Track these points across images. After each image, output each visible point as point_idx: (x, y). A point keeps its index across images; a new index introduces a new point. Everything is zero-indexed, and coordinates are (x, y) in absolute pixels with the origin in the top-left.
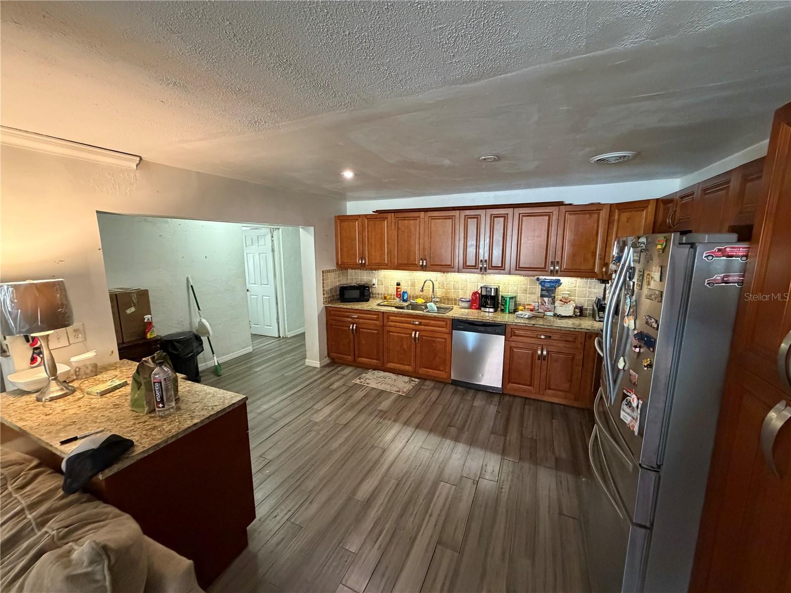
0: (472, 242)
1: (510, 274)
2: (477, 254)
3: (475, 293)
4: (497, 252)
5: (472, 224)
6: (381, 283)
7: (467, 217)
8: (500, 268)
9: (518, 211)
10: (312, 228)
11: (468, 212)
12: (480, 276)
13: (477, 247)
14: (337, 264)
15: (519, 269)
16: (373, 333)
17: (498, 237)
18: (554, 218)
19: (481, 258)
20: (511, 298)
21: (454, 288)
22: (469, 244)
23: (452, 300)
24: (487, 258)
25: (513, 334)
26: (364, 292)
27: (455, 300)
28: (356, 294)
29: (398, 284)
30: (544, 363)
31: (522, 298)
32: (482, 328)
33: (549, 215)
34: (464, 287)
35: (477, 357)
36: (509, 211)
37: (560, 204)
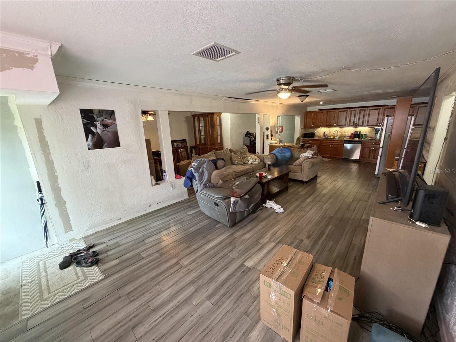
0: (352, 118)
1: (365, 127)
2: (354, 121)
3: (352, 134)
4: (361, 121)
5: (353, 113)
6: (318, 132)
7: (351, 111)
8: (362, 126)
9: (369, 108)
10: (300, 116)
11: (352, 109)
12: (354, 128)
13: (354, 119)
14: (304, 126)
15: (368, 125)
17: (362, 116)
18: (381, 110)
19: (355, 122)
20: (365, 135)
22: (351, 119)
24: (357, 122)
25: (364, 144)
26: (313, 135)
27: (345, 136)
28: (310, 136)
29: (324, 132)
30: (373, 151)
31: (368, 134)
32: (354, 143)
33: (379, 109)
34: (348, 132)
35: (351, 151)
36: (366, 108)
37: (384, 106)
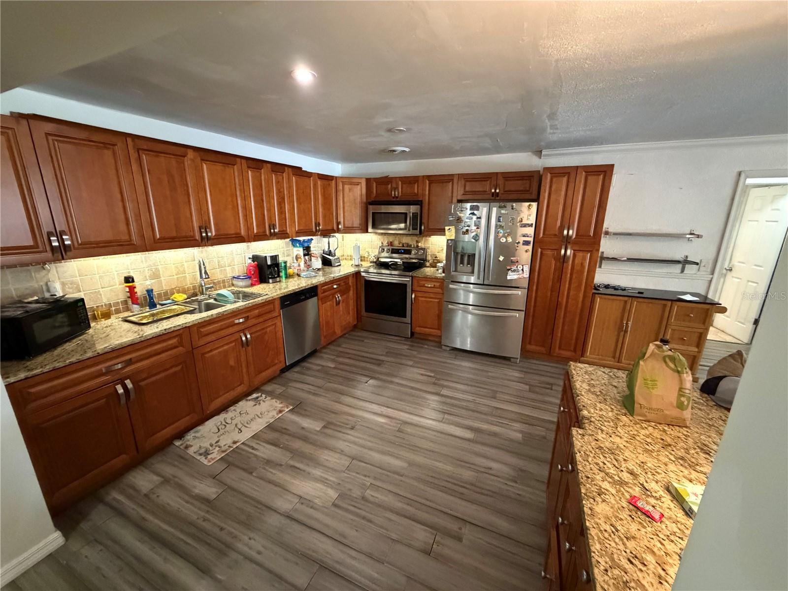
16: (175, 373)
21: (220, 266)
23: (219, 282)
29: (129, 280)
34: (231, 262)
